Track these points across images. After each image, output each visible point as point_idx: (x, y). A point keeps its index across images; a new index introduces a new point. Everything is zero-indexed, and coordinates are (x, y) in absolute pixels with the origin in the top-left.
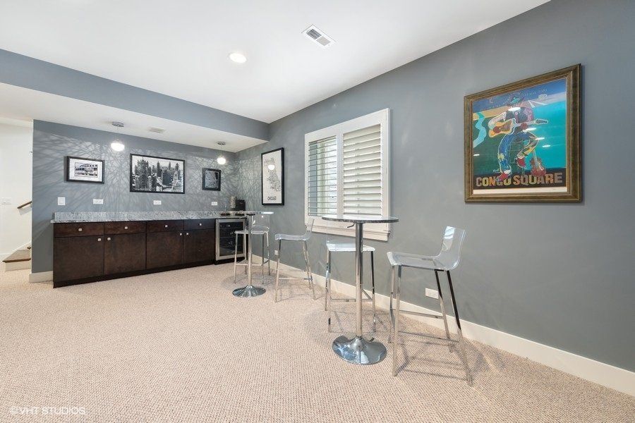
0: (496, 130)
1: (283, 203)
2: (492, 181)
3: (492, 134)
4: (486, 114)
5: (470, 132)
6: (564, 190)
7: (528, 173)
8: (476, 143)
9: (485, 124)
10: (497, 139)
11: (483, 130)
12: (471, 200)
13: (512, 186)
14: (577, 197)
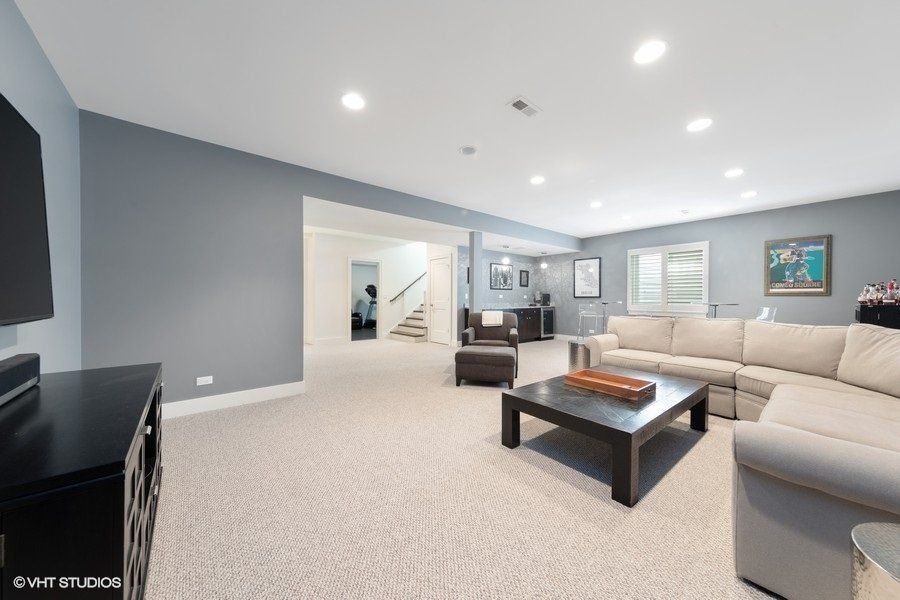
0: (785, 260)
1: (600, 296)
2: (781, 285)
3: (782, 262)
4: (779, 251)
5: (769, 259)
6: (822, 290)
7: (803, 282)
8: (772, 266)
9: (778, 256)
10: (785, 265)
11: (776, 259)
12: (768, 294)
13: (793, 288)
14: (828, 293)
